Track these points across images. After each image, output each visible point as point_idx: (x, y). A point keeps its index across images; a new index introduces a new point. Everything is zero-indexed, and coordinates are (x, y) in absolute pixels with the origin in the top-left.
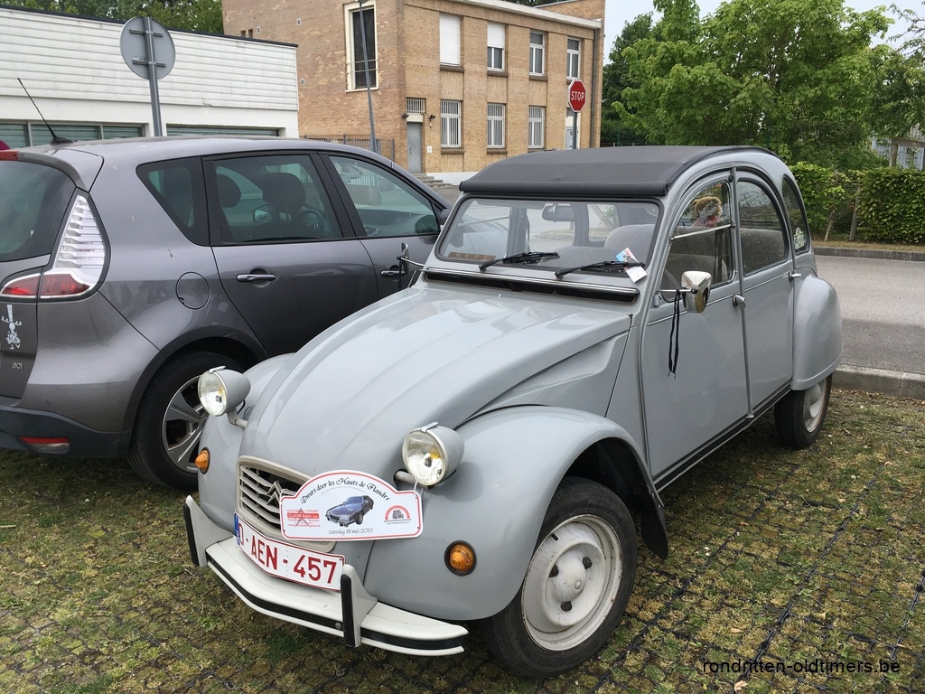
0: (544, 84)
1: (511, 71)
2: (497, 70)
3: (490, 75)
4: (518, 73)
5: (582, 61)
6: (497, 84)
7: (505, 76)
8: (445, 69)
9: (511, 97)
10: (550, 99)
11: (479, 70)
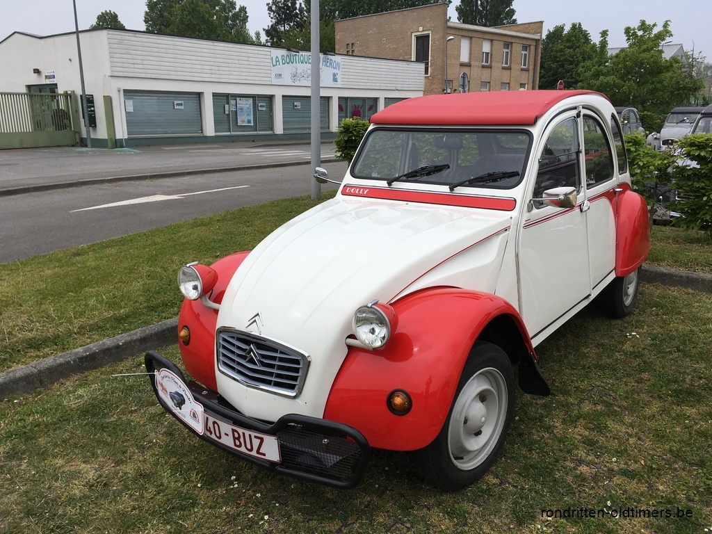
0: (509, 71)
1: (493, 65)
2: (486, 64)
3: (483, 67)
4: (497, 65)
5: (529, 57)
6: (486, 71)
7: (490, 67)
8: (462, 65)
9: (492, 78)
10: (512, 79)
11: (478, 64)
